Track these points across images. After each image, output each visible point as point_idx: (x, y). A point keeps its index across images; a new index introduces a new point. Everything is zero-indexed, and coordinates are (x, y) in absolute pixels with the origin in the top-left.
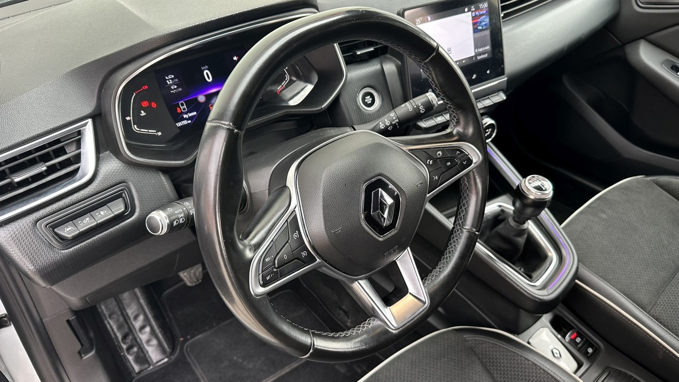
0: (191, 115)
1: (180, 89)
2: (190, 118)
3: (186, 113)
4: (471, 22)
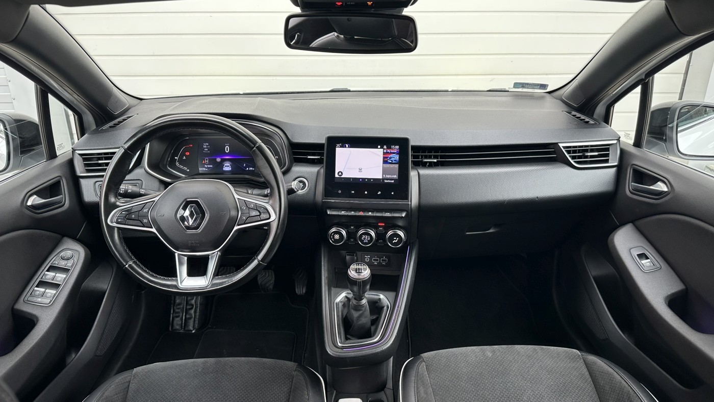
0: (209, 166)
1: (209, 152)
2: (208, 168)
3: (207, 165)
4: (382, 156)
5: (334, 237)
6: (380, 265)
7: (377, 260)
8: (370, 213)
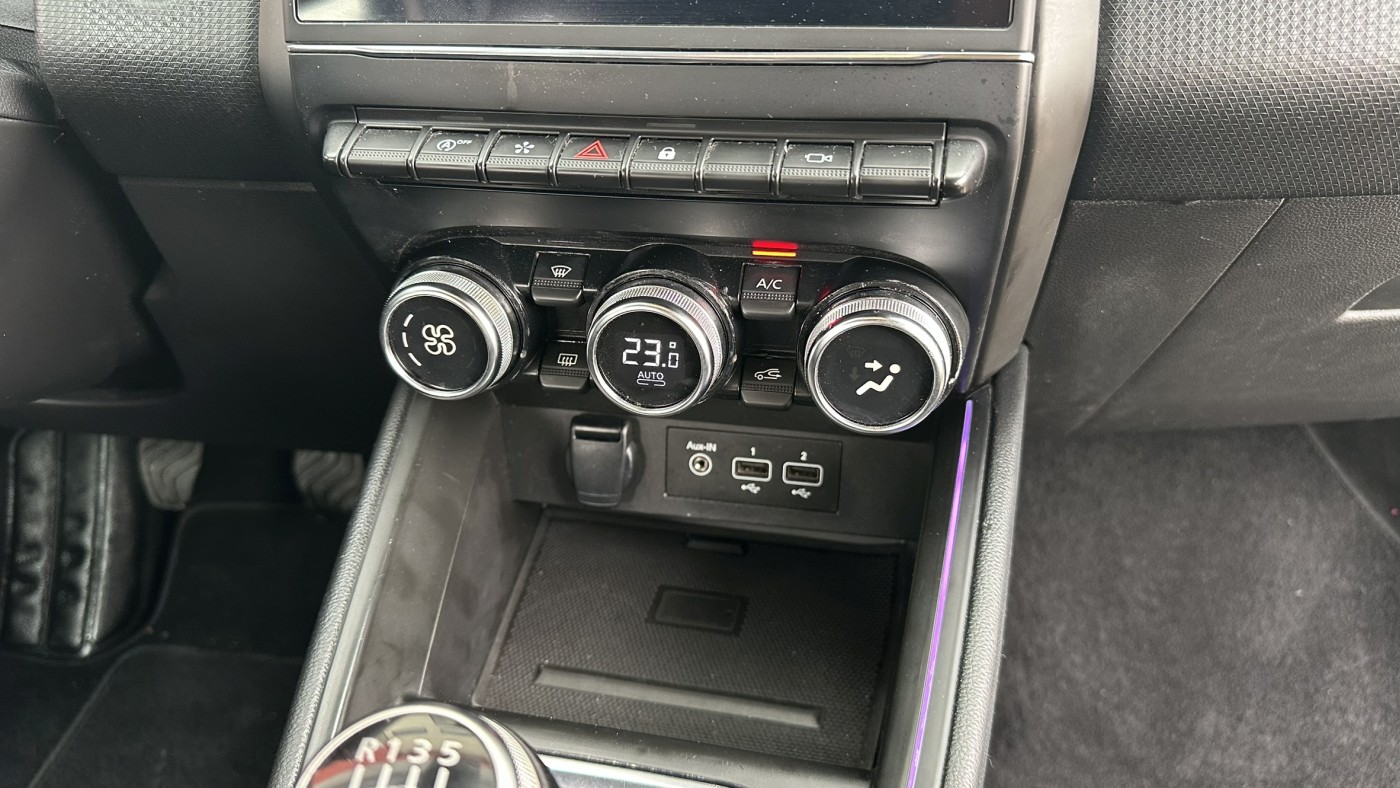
5: (417, 341)
6: (775, 495)
7: (762, 470)
8: (668, 154)
